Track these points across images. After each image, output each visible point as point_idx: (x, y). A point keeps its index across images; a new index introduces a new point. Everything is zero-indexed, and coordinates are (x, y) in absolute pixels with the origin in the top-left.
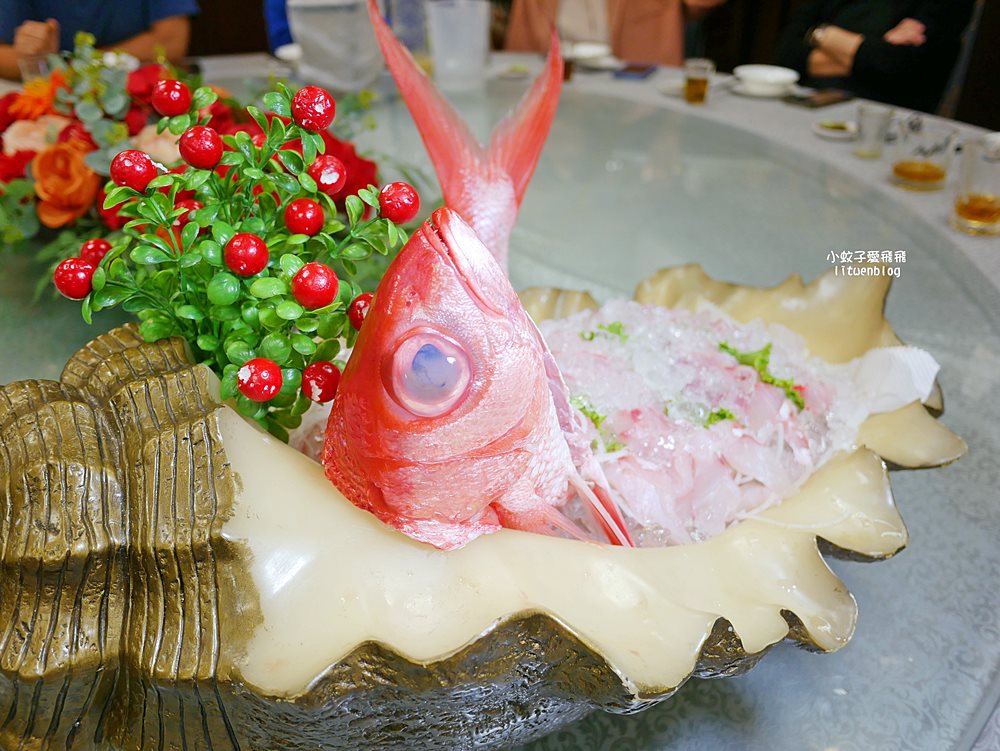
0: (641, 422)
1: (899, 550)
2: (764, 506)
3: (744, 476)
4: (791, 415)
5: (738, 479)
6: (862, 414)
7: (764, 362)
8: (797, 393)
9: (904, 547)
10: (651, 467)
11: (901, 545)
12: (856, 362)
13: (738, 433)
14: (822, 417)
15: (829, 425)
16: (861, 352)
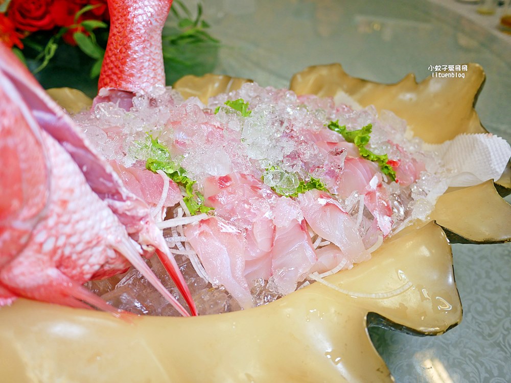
0: (230, 189)
1: (451, 327)
2: (336, 270)
3: (323, 240)
4: (380, 186)
5: (318, 243)
6: (442, 187)
7: (363, 139)
8: (390, 167)
9: (456, 324)
10: (230, 231)
11: (453, 322)
12: (448, 142)
13: (323, 202)
14: (409, 188)
15: (413, 196)
16: (452, 137)
